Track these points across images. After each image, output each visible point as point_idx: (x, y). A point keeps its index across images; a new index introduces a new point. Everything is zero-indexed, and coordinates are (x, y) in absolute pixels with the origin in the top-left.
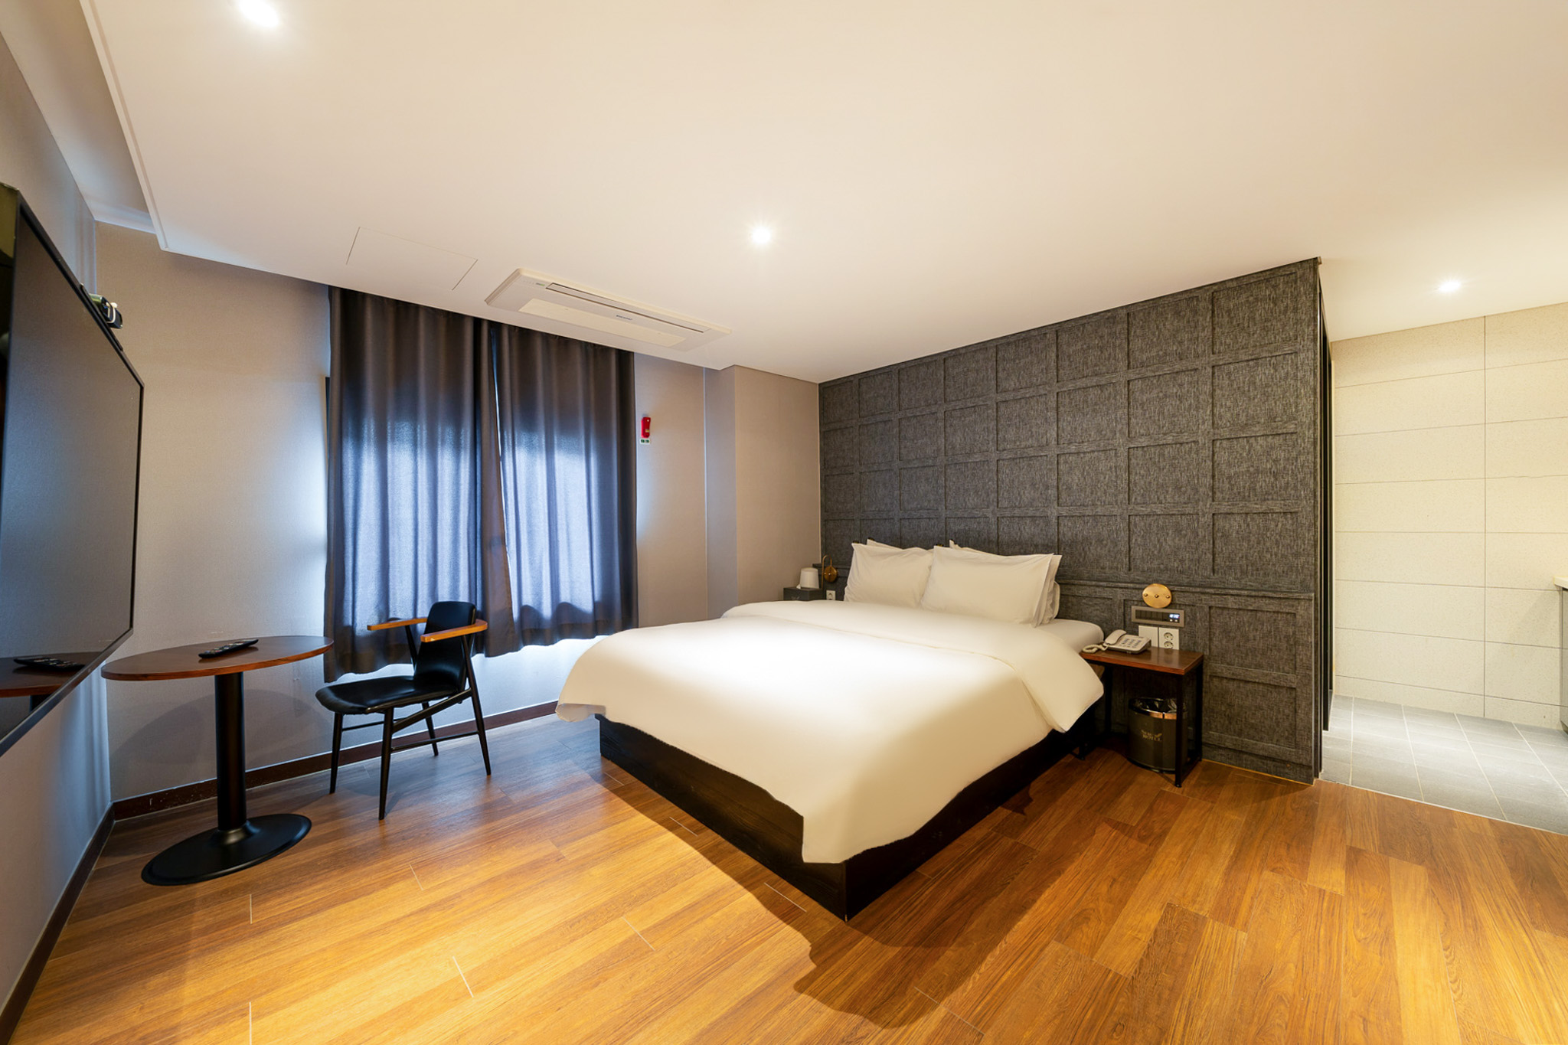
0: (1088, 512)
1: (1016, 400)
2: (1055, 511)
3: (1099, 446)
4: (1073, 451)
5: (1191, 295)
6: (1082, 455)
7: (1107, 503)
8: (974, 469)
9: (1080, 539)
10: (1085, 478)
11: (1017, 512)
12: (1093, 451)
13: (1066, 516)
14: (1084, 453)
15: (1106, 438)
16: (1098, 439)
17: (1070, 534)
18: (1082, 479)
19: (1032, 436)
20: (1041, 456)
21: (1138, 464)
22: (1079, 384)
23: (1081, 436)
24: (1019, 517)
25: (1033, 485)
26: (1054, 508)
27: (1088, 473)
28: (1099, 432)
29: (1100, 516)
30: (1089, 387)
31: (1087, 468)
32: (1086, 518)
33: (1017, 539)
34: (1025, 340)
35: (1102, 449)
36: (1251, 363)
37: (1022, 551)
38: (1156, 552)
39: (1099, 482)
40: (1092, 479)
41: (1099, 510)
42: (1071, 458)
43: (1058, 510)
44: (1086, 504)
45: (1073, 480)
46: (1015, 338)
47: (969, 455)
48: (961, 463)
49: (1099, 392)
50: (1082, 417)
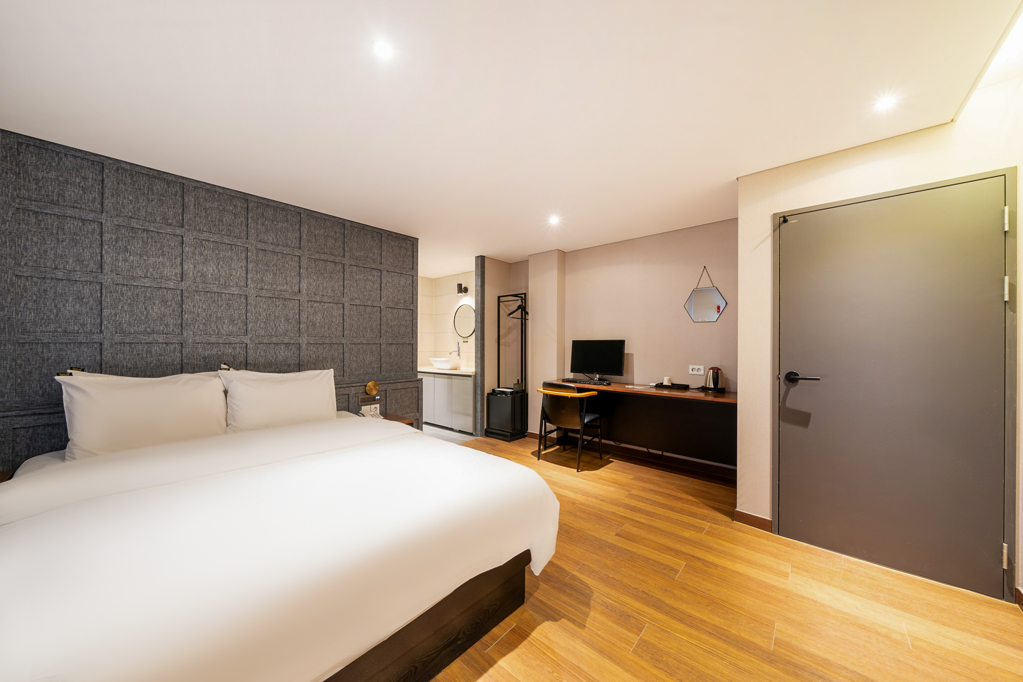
0: (327, 341)
1: (274, 252)
2: (305, 340)
3: (334, 300)
4: (318, 300)
5: (379, 232)
6: (323, 304)
7: (337, 336)
8: (229, 300)
9: (321, 358)
10: (324, 319)
11: (274, 340)
12: (330, 303)
13: (312, 344)
14: (324, 302)
15: (337, 295)
16: (333, 295)
17: (314, 356)
18: (322, 320)
19: (287, 284)
20: (294, 300)
21: (354, 315)
22: (323, 257)
23: (322, 291)
24: (274, 344)
25: (287, 320)
26: (304, 337)
27: (326, 316)
28: (333, 291)
29: (334, 344)
30: (328, 261)
31: (326, 312)
32: (325, 345)
33: (273, 361)
34: (283, 209)
35: (336, 302)
36: (399, 274)
37: (277, 370)
38: (362, 365)
39: (333, 322)
40: (329, 320)
41: (333, 340)
42: (315, 304)
43: (307, 339)
44: (325, 336)
45: (317, 319)
46: (274, 204)
47: (225, 286)
48: (215, 292)
49: (334, 266)
50: (323, 279)
